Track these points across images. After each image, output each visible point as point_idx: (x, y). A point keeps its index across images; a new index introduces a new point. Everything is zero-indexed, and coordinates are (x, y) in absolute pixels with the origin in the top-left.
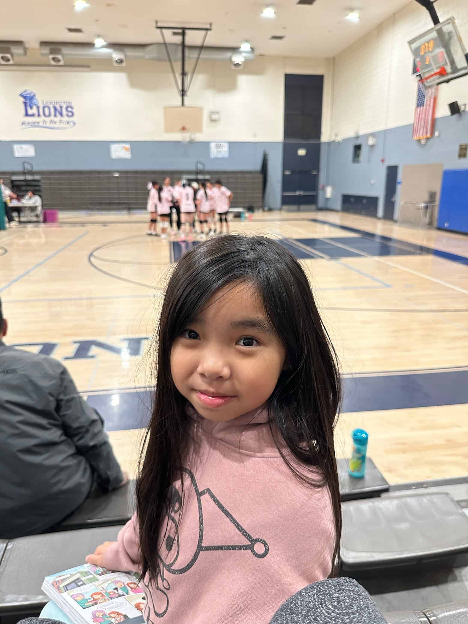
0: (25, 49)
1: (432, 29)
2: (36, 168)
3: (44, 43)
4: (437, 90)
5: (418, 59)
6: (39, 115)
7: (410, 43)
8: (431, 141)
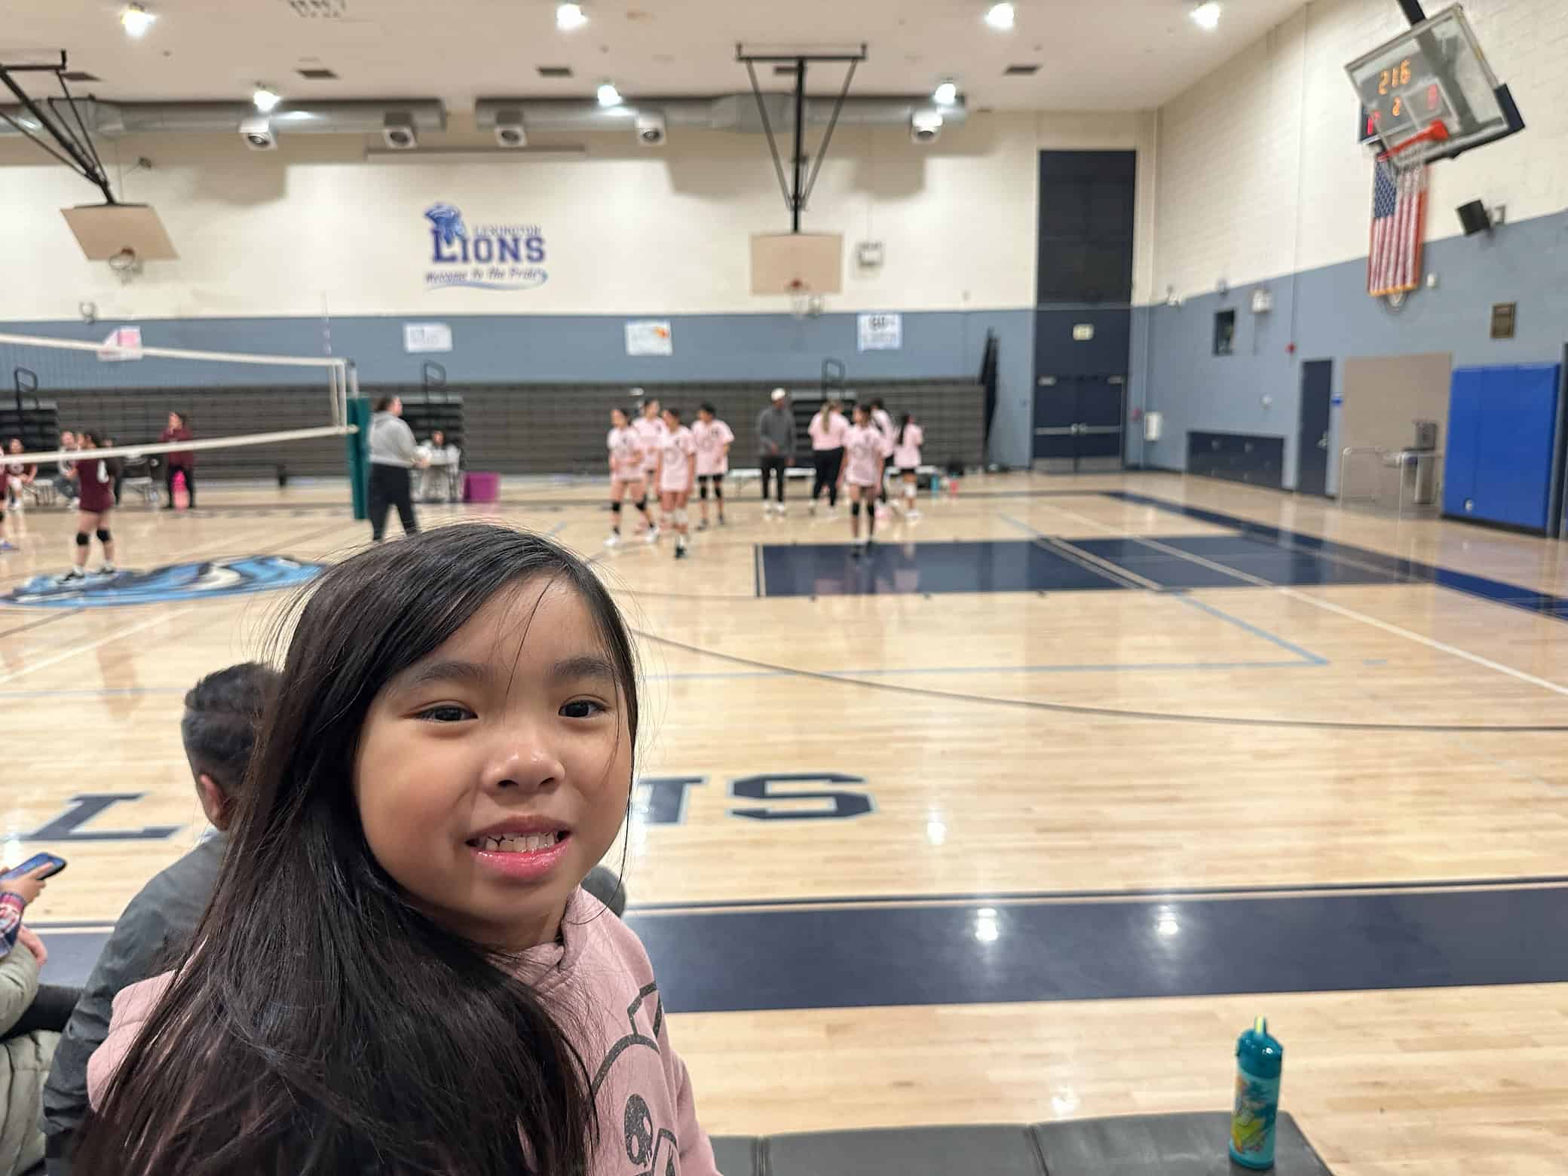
0: (444, 116)
1: (1405, 35)
2: (453, 377)
3: (484, 102)
4: (1427, 176)
5: (1373, 106)
6: (465, 258)
7: (1352, 68)
8: (1414, 301)
